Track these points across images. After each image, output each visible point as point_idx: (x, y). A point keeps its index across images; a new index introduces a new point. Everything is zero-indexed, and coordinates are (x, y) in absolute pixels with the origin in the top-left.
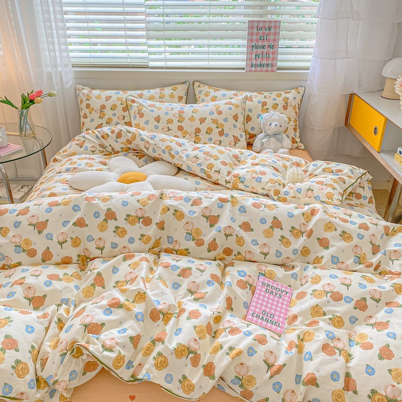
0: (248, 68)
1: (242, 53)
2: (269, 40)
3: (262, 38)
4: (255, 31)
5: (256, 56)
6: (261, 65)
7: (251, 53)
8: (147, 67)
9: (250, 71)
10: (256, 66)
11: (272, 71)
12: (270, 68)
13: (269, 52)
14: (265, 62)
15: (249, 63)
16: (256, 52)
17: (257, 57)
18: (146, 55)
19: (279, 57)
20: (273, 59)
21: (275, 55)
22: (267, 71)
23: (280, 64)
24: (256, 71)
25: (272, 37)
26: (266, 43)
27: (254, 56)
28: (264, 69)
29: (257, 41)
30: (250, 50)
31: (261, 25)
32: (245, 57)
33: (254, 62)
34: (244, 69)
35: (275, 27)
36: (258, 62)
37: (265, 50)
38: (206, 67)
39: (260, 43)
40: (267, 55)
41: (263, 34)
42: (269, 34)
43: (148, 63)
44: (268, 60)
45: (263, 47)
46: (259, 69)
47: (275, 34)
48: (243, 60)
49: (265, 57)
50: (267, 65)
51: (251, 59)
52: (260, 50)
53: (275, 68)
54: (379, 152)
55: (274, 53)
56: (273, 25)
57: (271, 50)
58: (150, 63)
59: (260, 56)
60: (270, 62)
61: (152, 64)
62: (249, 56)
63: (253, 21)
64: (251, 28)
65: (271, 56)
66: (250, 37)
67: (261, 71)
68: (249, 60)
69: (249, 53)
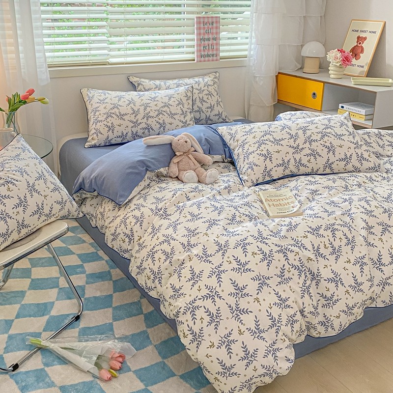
0: (199, 60)
2: (212, 34)
3: (207, 32)
4: (202, 26)
6: (208, 56)
7: (200, 45)
10: (204, 56)
11: (217, 60)
12: (215, 58)
13: (213, 44)
14: (211, 53)
15: (199, 54)
16: (204, 44)
17: (205, 48)
19: (221, 48)
21: (218, 46)
22: (213, 60)
23: (222, 54)
24: (204, 61)
25: (214, 31)
26: (211, 36)
27: (202, 48)
28: (211, 58)
29: (204, 34)
30: (199, 42)
31: (206, 20)
32: (194, 49)
33: (203, 53)
35: (216, 22)
36: (206, 54)
37: (210, 42)
39: (206, 37)
40: (212, 47)
41: (208, 28)
42: (212, 28)
44: (213, 51)
45: (209, 39)
46: (207, 59)
47: (217, 28)
50: (213, 55)
52: (206, 42)
53: (219, 58)
55: (217, 44)
56: (214, 20)
57: (215, 42)
59: (207, 48)
60: (215, 52)
62: (198, 47)
63: (200, 17)
64: (199, 23)
65: (215, 47)
66: (198, 30)
67: (209, 61)
68: (199, 51)
69: (199, 45)
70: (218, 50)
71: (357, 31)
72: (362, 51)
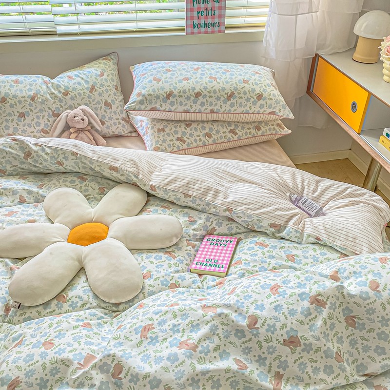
0: (190, 30)
1: (179, 9)
5: (198, 13)
6: (206, 25)
7: (192, 10)
8: (54, 34)
9: (192, 33)
10: (199, 26)
11: (220, 32)
12: (216, 29)
13: (214, 7)
14: (210, 21)
15: (190, 22)
16: (199, 8)
17: (200, 14)
18: (51, 17)
20: (220, 16)
21: (222, 11)
22: (213, 32)
23: (228, 22)
24: (199, 33)
27: (195, 14)
28: (210, 29)
30: (190, 5)
32: (183, 14)
33: (196, 22)
34: (184, 30)
36: (202, 22)
37: (210, 5)
38: (135, 30)
40: (213, 11)
43: (56, 28)
44: (214, 18)
45: (207, 1)
46: (203, 30)
48: (182, 19)
49: (210, 14)
50: (213, 25)
51: (192, 18)
52: (203, 6)
53: (223, 28)
54: (359, 134)
55: (220, 8)
57: (217, 4)
58: (57, 27)
59: (204, 14)
60: (216, 20)
61: (61, 29)
62: (189, 14)
65: (217, 12)
67: (206, 32)
68: (189, 18)
69: (189, 10)
70: (222, 16)
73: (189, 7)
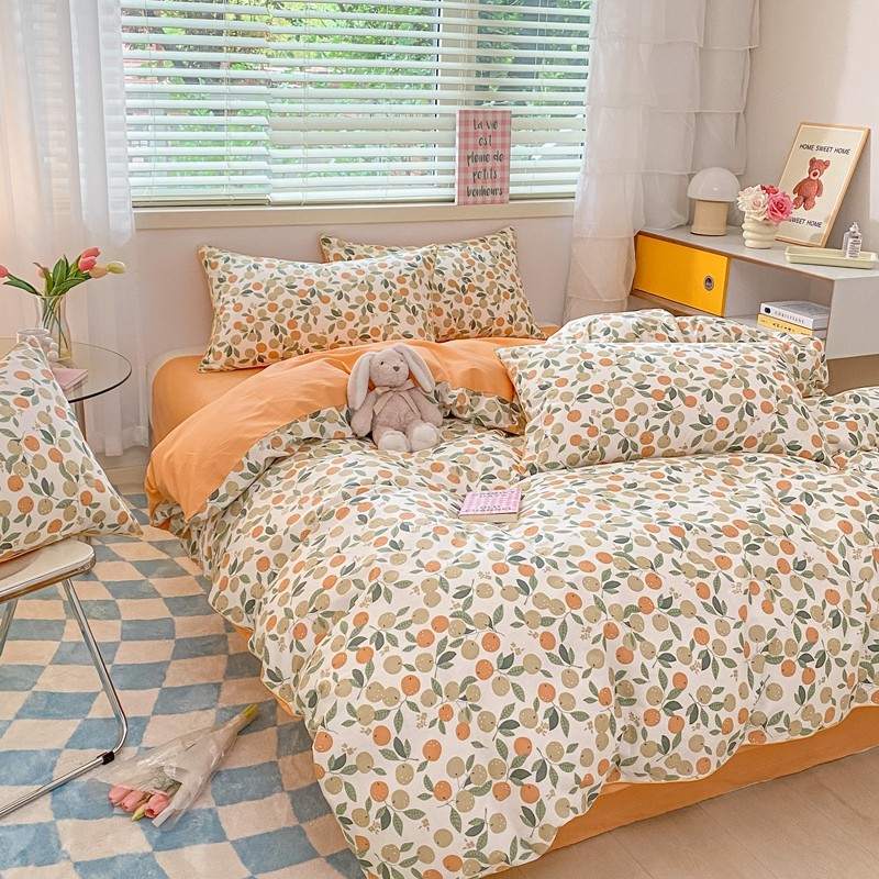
0: (462, 200)
2: (494, 146)
3: (483, 142)
4: (471, 129)
5: (474, 175)
6: (484, 192)
7: (466, 171)
9: (466, 204)
10: (475, 193)
11: (502, 203)
12: (498, 197)
13: (495, 167)
14: (489, 186)
15: (463, 188)
16: (476, 168)
17: (476, 177)
19: (513, 177)
21: (507, 172)
22: (493, 202)
23: (513, 190)
24: (475, 203)
25: (499, 140)
26: (490, 152)
27: (470, 176)
28: (489, 198)
29: (475, 147)
30: (464, 164)
31: (481, 118)
33: (471, 187)
34: (453, 201)
35: (504, 122)
36: (479, 188)
37: (489, 165)
39: (480, 152)
40: (493, 173)
41: (485, 133)
42: (495, 134)
44: (494, 182)
45: (485, 158)
46: (480, 198)
47: (503, 134)
49: (489, 176)
50: (494, 192)
51: (466, 181)
52: (480, 164)
53: (507, 197)
55: (503, 168)
56: (499, 118)
57: (498, 163)
59: (482, 175)
60: (498, 186)
62: (463, 177)
63: (467, 112)
64: (464, 123)
65: (499, 174)
66: (463, 139)
67: (484, 203)
68: (463, 182)
69: (463, 170)
70: (503, 180)
71: (810, 148)
72: (819, 191)
73: (463, 166)
